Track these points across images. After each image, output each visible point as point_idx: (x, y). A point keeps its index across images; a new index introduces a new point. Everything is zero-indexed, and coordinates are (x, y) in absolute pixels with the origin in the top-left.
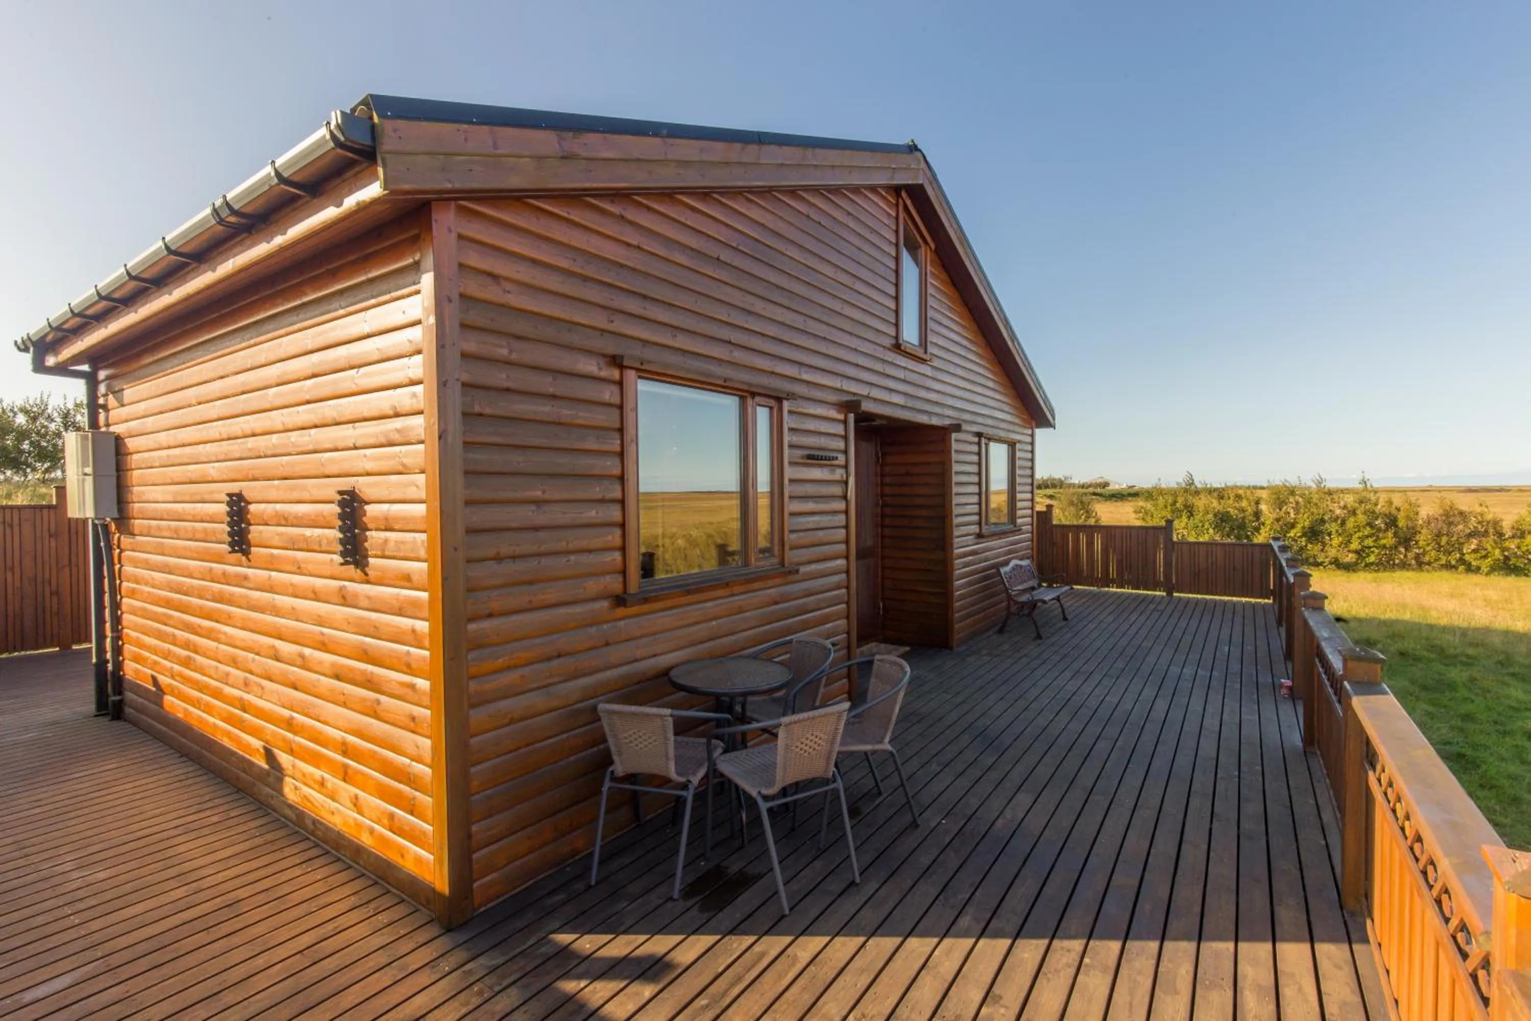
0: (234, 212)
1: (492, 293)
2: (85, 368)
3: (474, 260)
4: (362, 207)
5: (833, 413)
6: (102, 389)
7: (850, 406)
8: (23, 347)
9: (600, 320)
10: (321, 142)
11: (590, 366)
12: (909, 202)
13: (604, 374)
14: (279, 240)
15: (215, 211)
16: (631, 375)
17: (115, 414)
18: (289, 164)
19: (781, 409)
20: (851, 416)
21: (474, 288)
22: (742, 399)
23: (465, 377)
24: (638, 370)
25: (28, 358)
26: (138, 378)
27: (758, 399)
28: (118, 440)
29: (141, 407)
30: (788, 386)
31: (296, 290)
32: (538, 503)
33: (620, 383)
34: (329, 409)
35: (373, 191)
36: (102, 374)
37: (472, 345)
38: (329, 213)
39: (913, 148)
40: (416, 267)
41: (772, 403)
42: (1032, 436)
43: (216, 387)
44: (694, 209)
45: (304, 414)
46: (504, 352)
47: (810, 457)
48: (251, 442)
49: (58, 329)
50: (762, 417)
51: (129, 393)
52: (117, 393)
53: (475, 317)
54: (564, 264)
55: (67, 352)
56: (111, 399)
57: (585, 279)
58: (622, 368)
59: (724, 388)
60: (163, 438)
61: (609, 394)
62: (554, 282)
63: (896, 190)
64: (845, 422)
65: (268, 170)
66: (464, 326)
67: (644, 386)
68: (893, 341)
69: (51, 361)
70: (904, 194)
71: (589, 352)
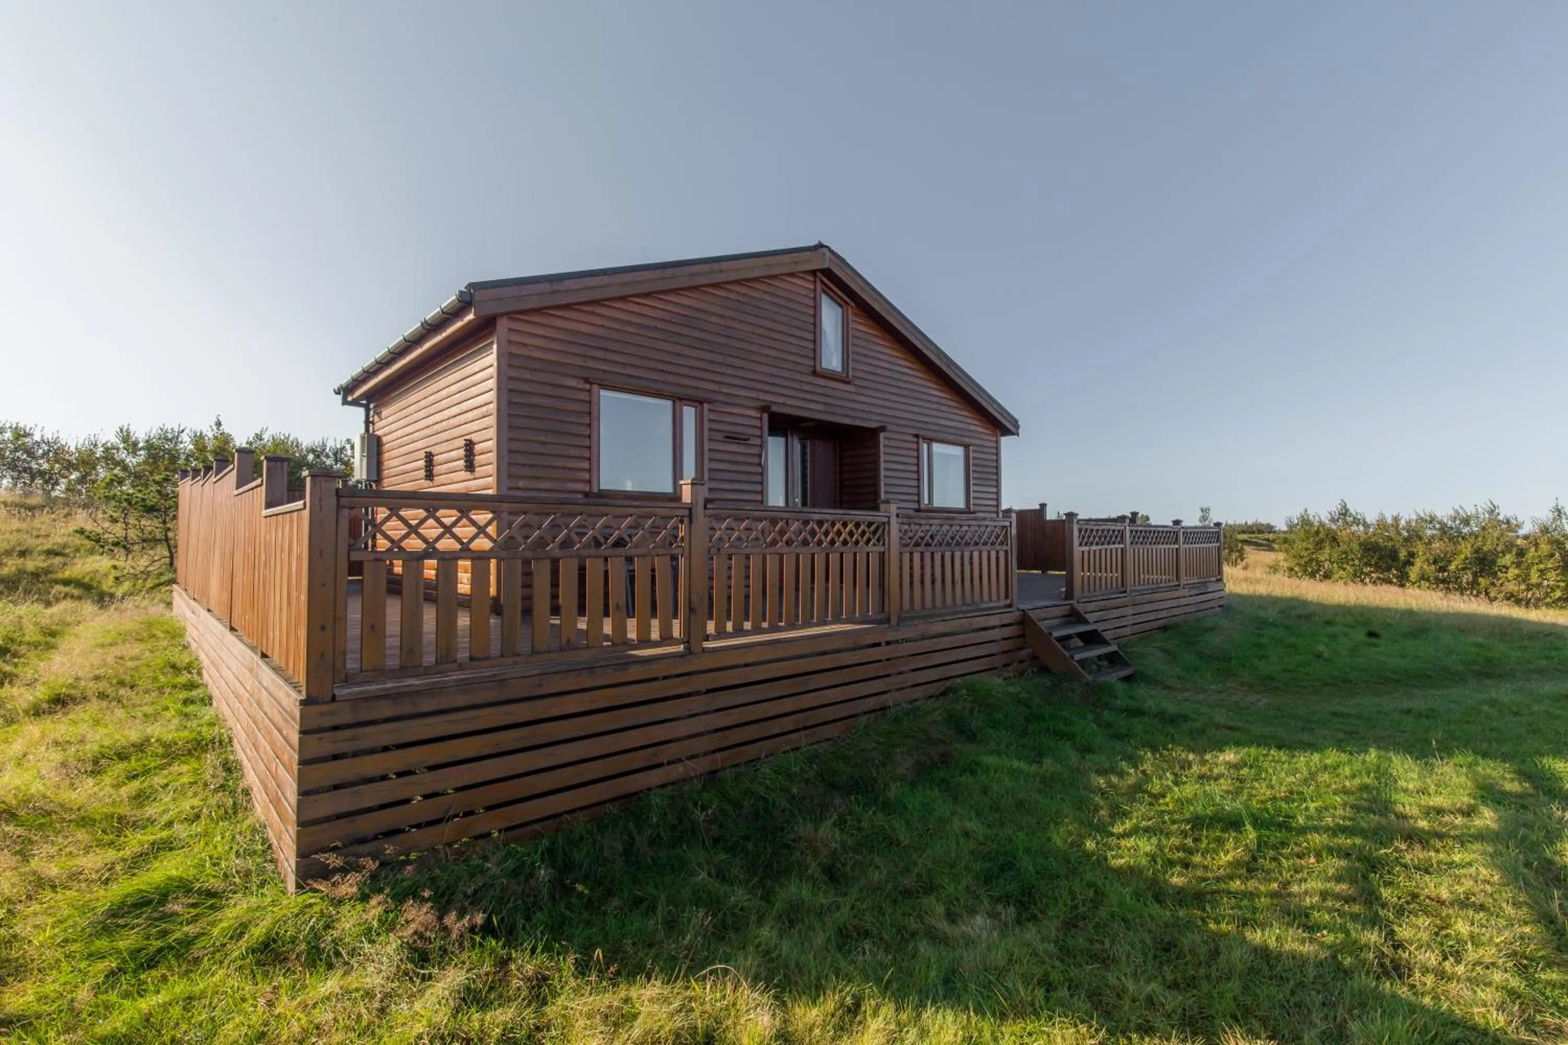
0: (428, 325)
1: (524, 352)
2: (364, 402)
3: (515, 338)
4: (470, 322)
5: (753, 413)
6: (372, 413)
7: (765, 409)
8: (337, 392)
9: (578, 361)
10: (454, 301)
11: (573, 383)
12: (825, 279)
13: (580, 386)
14: (444, 335)
15: (422, 324)
16: (595, 388)
17: (377, 426)
18: (446, 307)
19: (703, 408)
20: (766, 416)
21: (515, 350)
22: (674, 401)
23: (510, 387)
24: (599, 385)
25: (340, 397)
26: (386, 404)
27: (683, 402)
28: (379, 438)
29: (390, 419)
30: (709, 395)
31: (454, 355)
32: (544, 443)
33: (589, 391)
34: (464, 406)
35: (471, 317)
36: (372, 406)
37: (513, 373)
38: (459, 324)
39: (821, 246)
40: (492, 343)
41: (696, 404)
42: (997, 442)
43: (422, 403)
44: (638, 304)
45: (455, 410)
46: (528, 376)
47: (727, 437)
48: (436, 427)
49: (356, 380)
50: (689, 413)
51: (385, 413)
52: (379, 414)
53: (516, 362)
54: (561, 337)
55: (358, 393)
56: (376, 418)
57: (571, 343)
58: (591, 383)
59: (658, 395)
60: (400, 433)
61: (583, 396)
62: (554, 346)
63: (813, 273)
64: (761, 419)
65: (439, 309)
66: (509, 366)
67: (603, 393)
68: (811, 369)
69: (350, 399)
70: (819, 274)
71: (573, 376)
